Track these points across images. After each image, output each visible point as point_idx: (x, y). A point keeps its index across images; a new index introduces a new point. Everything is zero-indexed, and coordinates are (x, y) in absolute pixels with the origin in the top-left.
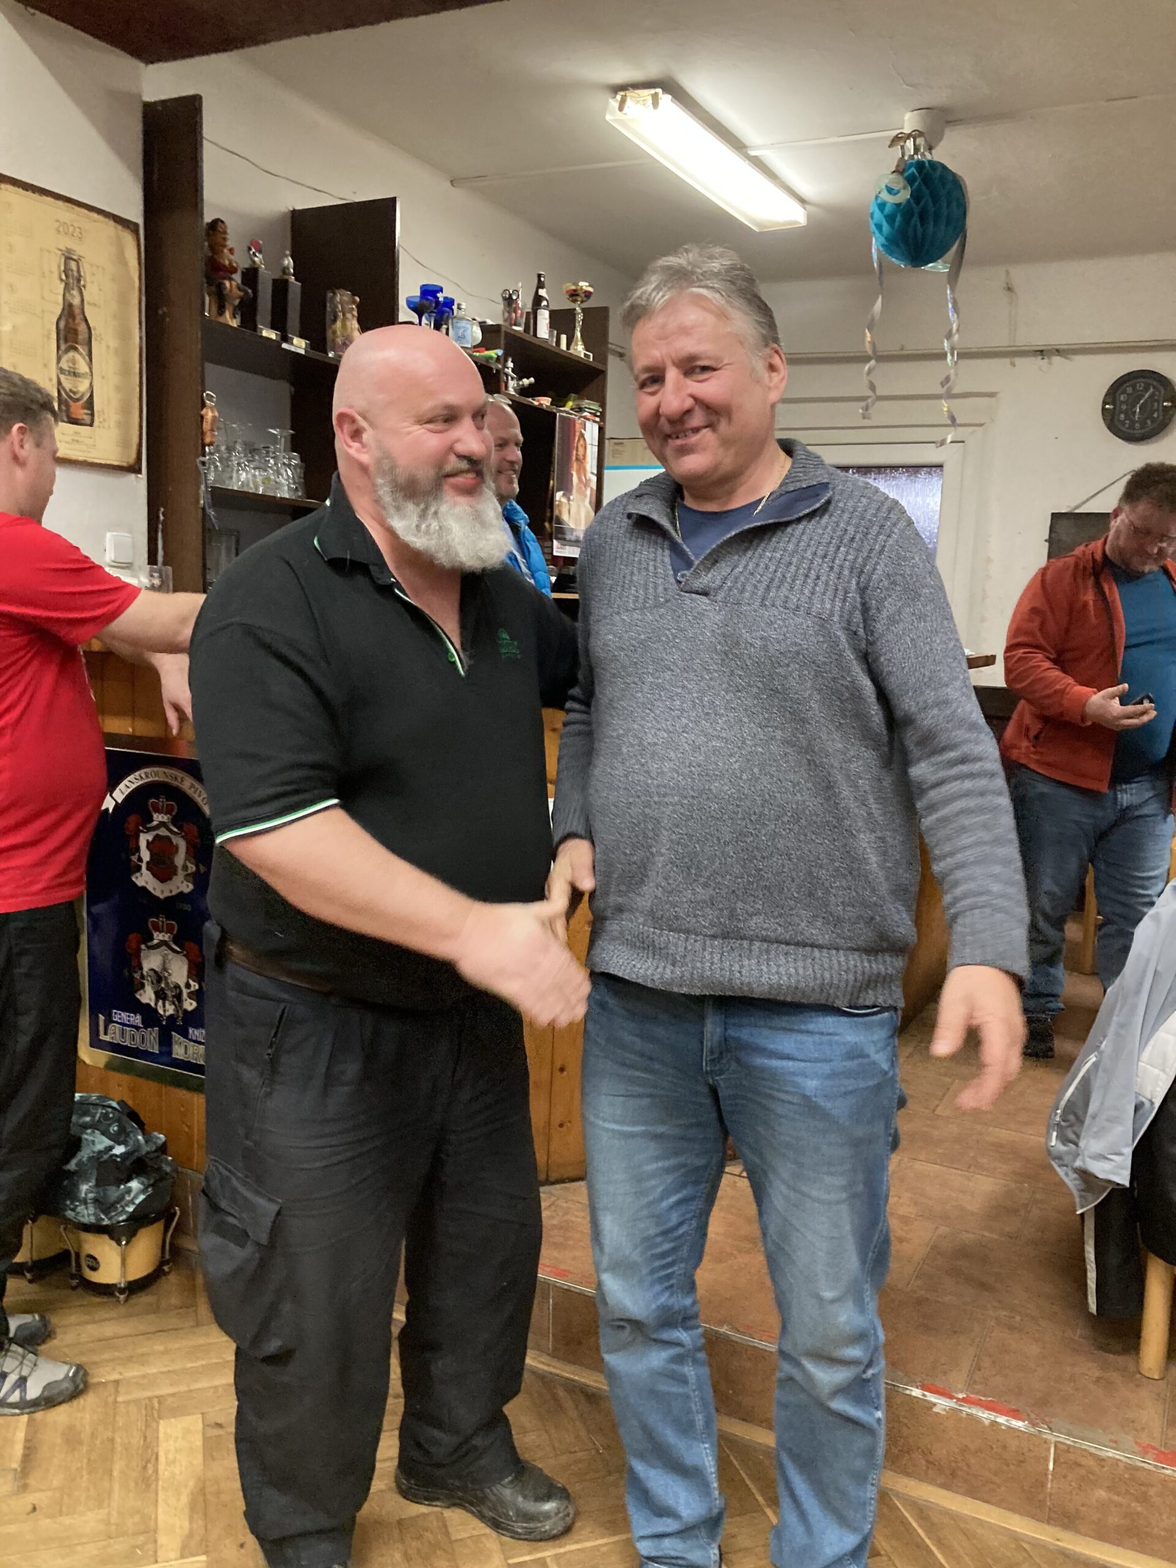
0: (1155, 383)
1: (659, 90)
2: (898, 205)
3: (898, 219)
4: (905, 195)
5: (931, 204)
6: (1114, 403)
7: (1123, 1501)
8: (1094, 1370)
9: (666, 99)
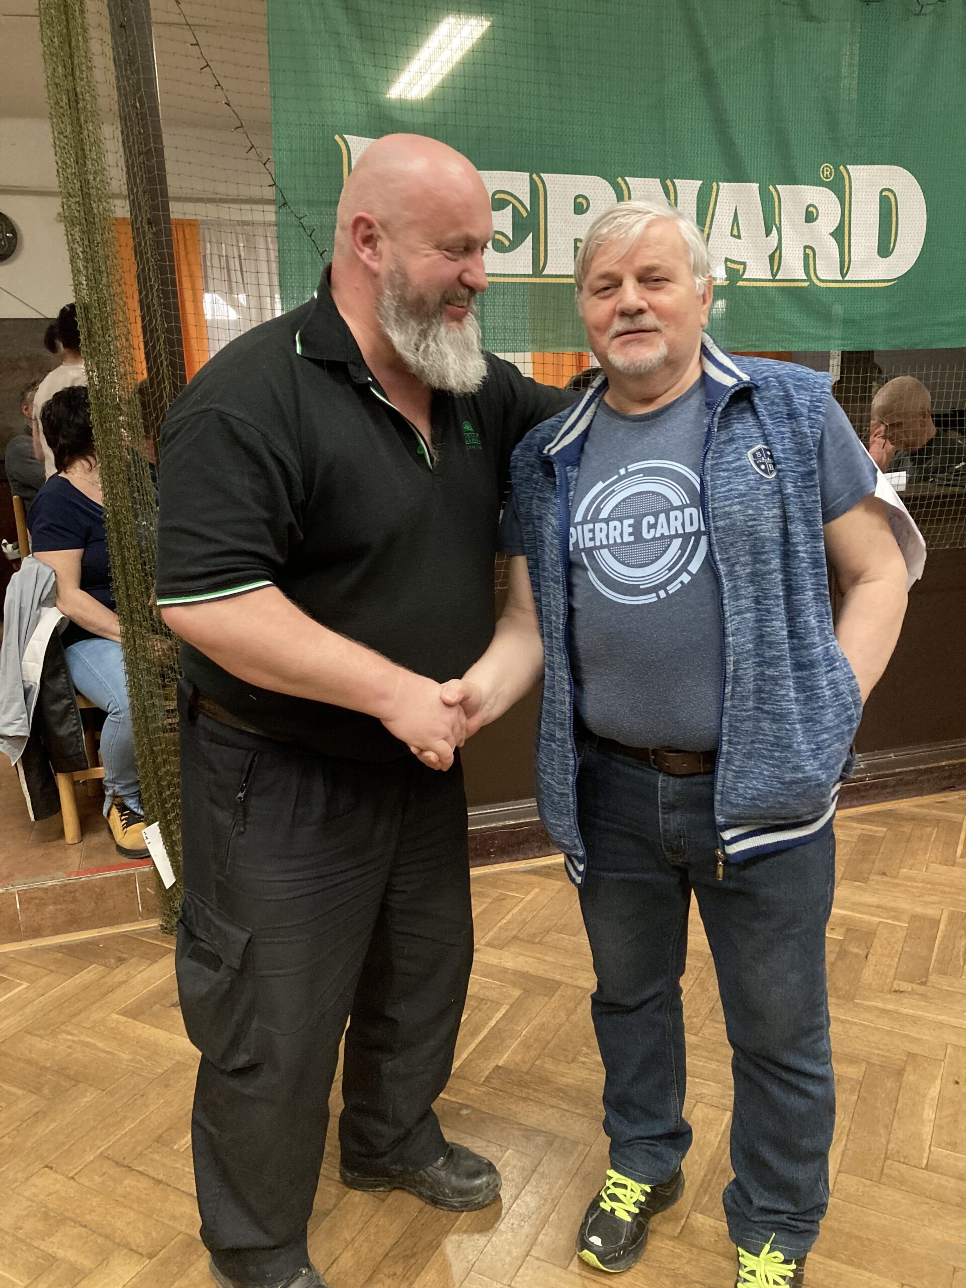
7: (63, 906)
8: (40, 852)
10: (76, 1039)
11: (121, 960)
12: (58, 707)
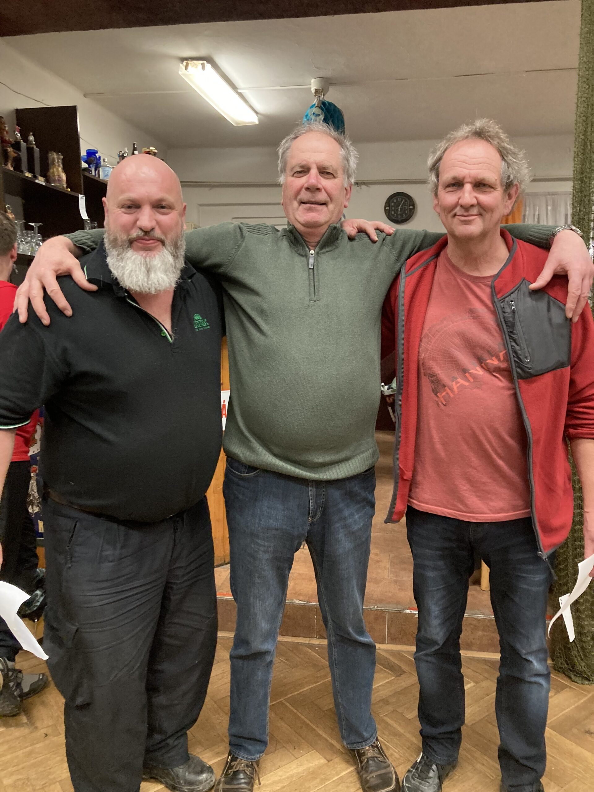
0: (405, 198)
1: (205, 62)
6: (389, 207)
9: (208, 66)
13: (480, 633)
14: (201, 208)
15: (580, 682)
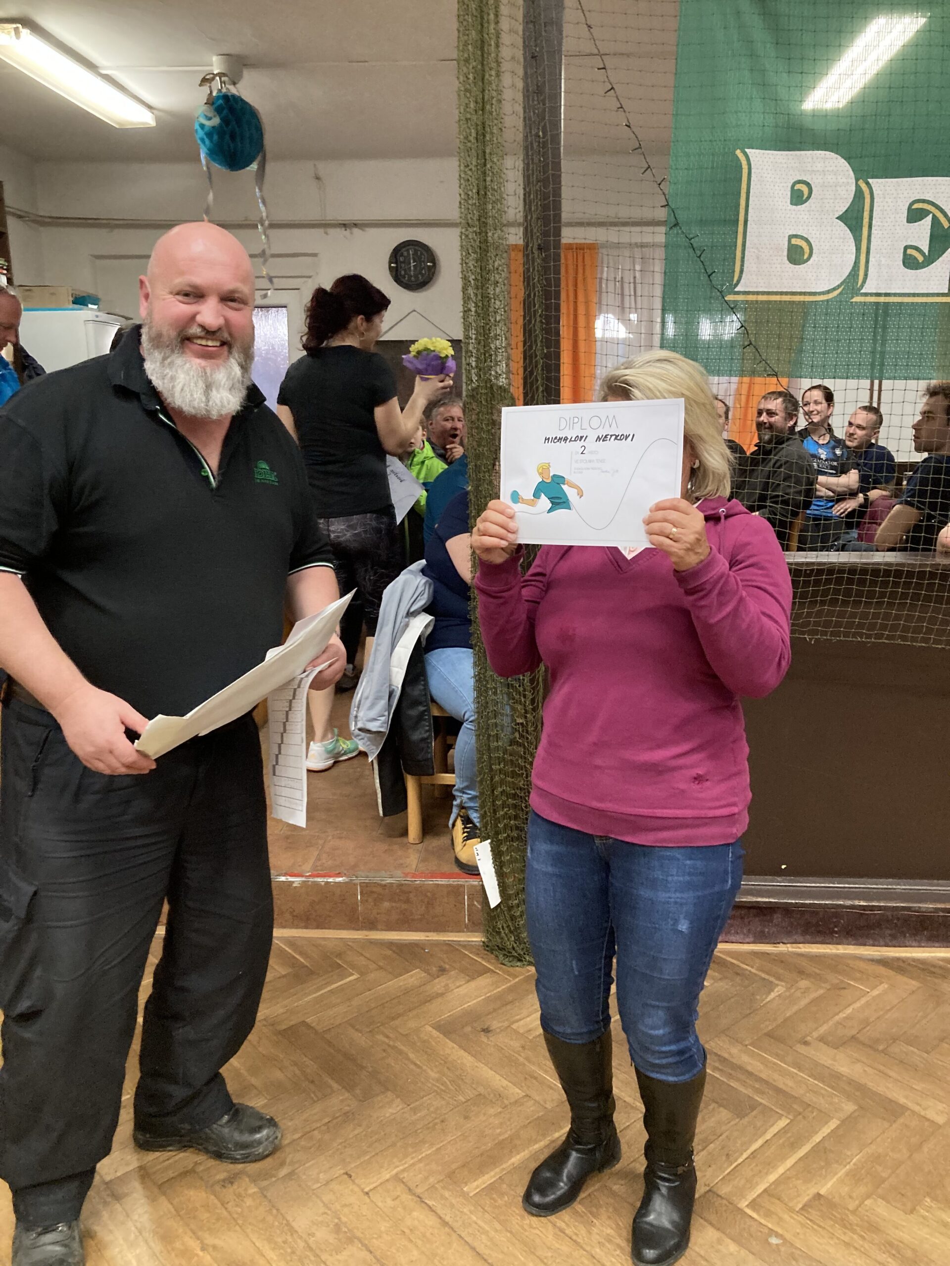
0: (419, 249)
1: (19, 26)
2: (213, 127)
3: (215, 137)
4: (216, 121)
5: (237, 129)
6: (396, 263)
7: (398, 905)
8: (385, 847)
9: (25, 32)
10: (391, 1043)
11: (442, 971)
12: (414, 712)
13: (386, 904)
14: (98, 262)
15: (509, 964)
